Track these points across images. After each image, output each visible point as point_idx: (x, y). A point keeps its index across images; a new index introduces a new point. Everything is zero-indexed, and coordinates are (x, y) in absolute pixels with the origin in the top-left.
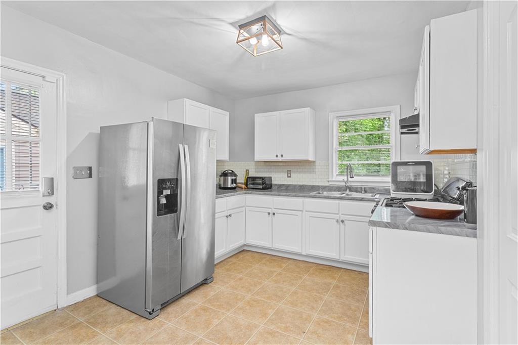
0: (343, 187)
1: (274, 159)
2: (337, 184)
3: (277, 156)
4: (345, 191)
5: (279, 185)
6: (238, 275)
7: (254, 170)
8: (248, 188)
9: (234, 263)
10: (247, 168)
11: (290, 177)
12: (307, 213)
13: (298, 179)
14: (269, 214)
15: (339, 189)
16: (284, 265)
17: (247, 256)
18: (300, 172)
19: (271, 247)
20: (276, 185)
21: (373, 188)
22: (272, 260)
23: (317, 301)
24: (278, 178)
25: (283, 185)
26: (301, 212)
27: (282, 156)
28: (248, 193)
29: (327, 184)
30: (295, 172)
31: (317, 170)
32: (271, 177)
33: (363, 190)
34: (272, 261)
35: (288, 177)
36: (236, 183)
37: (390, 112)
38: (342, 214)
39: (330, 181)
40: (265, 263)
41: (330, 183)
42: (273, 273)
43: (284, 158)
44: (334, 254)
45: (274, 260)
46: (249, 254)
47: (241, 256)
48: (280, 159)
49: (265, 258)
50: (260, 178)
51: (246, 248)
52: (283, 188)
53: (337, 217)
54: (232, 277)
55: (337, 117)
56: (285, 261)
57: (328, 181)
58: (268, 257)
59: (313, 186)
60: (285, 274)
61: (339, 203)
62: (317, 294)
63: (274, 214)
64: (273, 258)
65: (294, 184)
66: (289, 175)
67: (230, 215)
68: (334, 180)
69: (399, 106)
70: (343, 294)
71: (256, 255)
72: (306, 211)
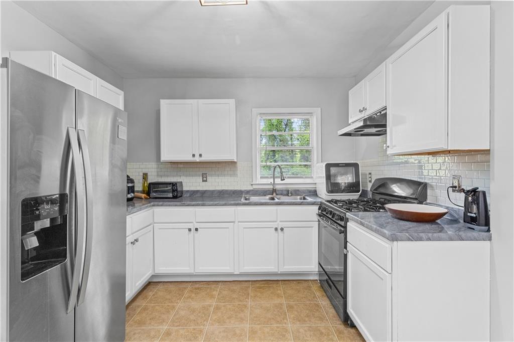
0: (269, 190)
1: (189, 158)
2: (261, 187)
3: (194, 155)
4: (273, 195)
5: (192, 191)
6: (161, 327)
7: (156, 174)
8: (150, 198)
9: (145, 309)
10: (145, 171)
11: (206, 181)
12: (239, 224)
13: (216, 183)
14: (190, 230)
15: (264, 193)
16: (215, 293)
17: (159, 291)
18: (218, 176)
19: (193, 272)
20: (188, 191)
21: (298, 190)
22: (196, 289)
23: (284, 336)
24: (190, 183)
25: (197, 191)
26: (233, 224)
27: (200, 155)
28: (158, 205)
29: (250, 188)
30: (212, 175)
31: (238, 172)
32: (182, 182)
33: (290, 192)
34: (198, 291)
35: (203, 181)
36: (133, 192)
37: (312, 113)
38: (281, 221)
39: (254, 184)
40: (189, 297)
41: (254, 187)
42: (208, 309)
43: (203, 159)
44: (273, 268)
45: (198, 289)
46: (160, 287)
47: (151, 294)
48: (197, 159)
49: (185, 288)
50: (170, 184)
51: (155, 280)
52: (199, 195)
53: (275, 225)
54: (152, 333)
55: (261, 114)
56: (213, 286)
57: (252, 185)
58: (189, 286)
59: (235, 191)
60: (224, 306)
61: (277, 209)
62: (278, 325)
63: (197, 230)
64: (197, 286)
65: (210, 189)
66: (205, 179)
67: (136, 240)
68: (258, 183)
69: (320, 109)
70: (302, 315)
71: (172, 287)
72: (239, 222)
